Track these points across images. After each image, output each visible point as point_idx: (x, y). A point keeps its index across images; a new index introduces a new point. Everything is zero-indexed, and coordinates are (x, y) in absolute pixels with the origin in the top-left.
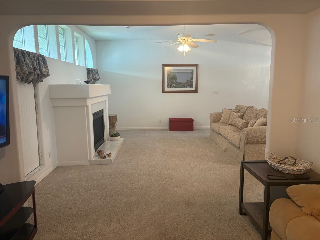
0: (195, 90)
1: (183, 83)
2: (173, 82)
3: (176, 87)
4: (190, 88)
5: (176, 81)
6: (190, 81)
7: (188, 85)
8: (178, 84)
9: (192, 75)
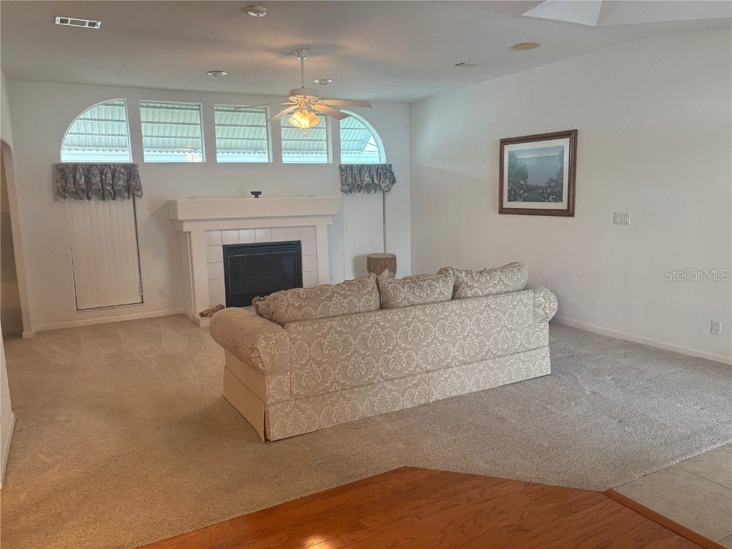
0: (566, 208)
1: (541, 187)
2: (519, 183)
3: (525, 200)
4: (556, 202)
5: (526, 183)
6: (557, 181)
7: (552, 193)
8: (531, 189)
9: (560, 165)
